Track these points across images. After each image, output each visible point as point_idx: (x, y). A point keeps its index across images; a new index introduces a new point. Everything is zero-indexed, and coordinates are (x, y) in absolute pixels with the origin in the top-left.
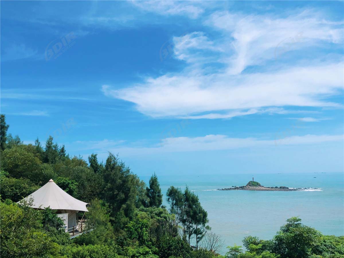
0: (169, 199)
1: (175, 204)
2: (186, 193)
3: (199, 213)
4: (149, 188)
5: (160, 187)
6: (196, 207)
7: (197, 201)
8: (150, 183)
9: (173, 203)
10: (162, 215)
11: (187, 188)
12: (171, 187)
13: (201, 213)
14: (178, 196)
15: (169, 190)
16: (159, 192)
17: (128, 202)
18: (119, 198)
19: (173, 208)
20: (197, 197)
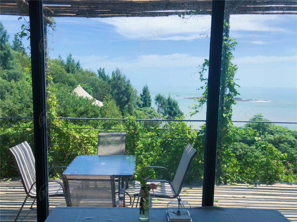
0: (156, 102)
1: (161, 107)
2: (169, 99)
3: (178, 113)
4: (142, 94)
5: (150, 94)
6: (176, 109)
7: (177, 105)
8: (143, 91)
9: (159, 106)
10: (152, 113)
11: (169, 95)
12: (158, 94)
13: (180, 113)
14: (163, 101)
15: (156, 96)
16: (149, 98)
17: (129, 103)
18: (123, 100)
19: (159, 109)
20: (177, 102)
